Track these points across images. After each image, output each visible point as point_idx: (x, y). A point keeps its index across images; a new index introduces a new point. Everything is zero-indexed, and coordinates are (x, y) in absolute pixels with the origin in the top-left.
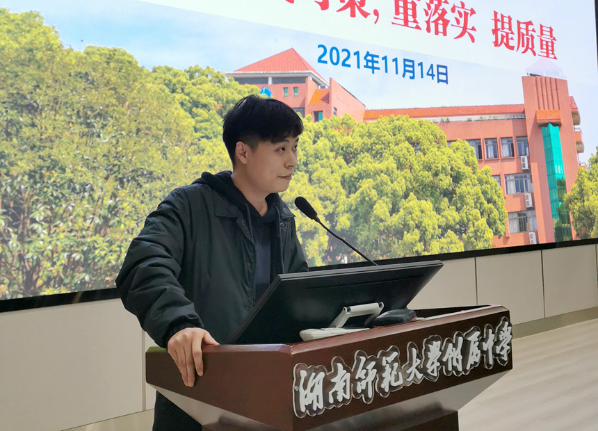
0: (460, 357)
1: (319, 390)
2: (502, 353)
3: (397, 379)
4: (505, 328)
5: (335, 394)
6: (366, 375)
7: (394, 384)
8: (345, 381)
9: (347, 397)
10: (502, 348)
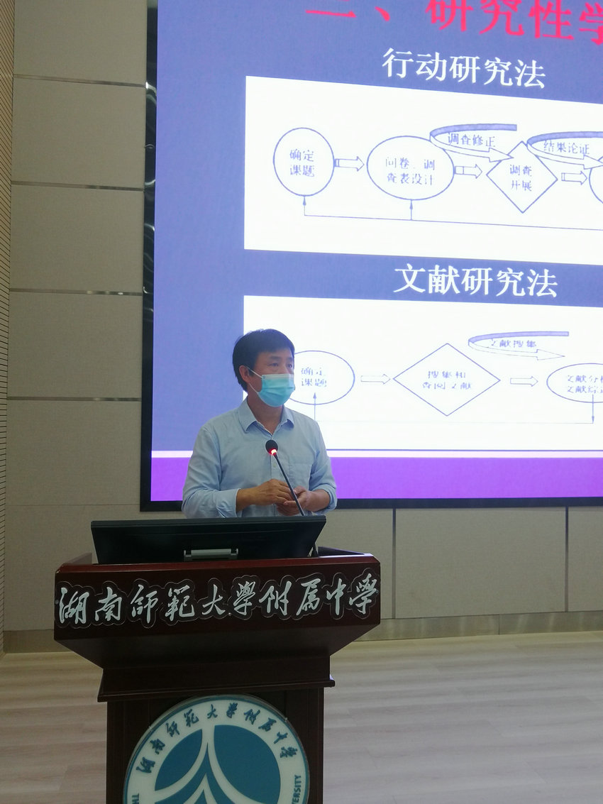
0: (286, 601)
1: (82, 607)
2: (358, 605)
3: (187, 610)
4: (367, 580)
5: (102, 614)
6: (145, 601)
7: (181, 615)
8: (116, 604)
9: (118, 618)
10: (360, 601)
